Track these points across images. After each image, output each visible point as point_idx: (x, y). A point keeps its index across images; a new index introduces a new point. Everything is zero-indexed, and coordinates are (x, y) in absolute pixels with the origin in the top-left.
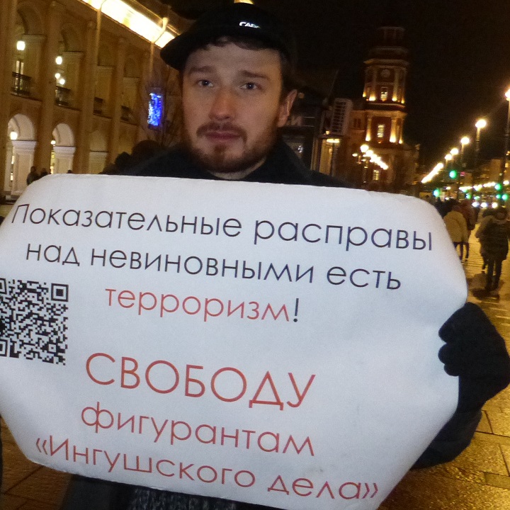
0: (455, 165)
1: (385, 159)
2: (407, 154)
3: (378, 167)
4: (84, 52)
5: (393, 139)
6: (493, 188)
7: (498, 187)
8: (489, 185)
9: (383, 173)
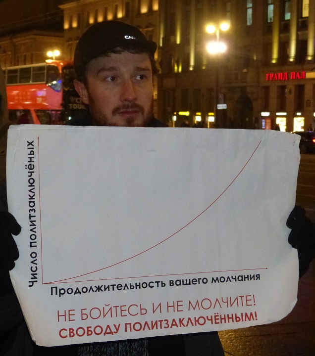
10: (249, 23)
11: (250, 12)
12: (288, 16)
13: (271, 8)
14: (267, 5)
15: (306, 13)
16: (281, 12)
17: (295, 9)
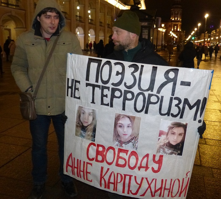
0: (194, 36)
1: (177, 35)
2: (182, 33)
3: (175, 37)
4: (96, 9)
9: (176, 39)
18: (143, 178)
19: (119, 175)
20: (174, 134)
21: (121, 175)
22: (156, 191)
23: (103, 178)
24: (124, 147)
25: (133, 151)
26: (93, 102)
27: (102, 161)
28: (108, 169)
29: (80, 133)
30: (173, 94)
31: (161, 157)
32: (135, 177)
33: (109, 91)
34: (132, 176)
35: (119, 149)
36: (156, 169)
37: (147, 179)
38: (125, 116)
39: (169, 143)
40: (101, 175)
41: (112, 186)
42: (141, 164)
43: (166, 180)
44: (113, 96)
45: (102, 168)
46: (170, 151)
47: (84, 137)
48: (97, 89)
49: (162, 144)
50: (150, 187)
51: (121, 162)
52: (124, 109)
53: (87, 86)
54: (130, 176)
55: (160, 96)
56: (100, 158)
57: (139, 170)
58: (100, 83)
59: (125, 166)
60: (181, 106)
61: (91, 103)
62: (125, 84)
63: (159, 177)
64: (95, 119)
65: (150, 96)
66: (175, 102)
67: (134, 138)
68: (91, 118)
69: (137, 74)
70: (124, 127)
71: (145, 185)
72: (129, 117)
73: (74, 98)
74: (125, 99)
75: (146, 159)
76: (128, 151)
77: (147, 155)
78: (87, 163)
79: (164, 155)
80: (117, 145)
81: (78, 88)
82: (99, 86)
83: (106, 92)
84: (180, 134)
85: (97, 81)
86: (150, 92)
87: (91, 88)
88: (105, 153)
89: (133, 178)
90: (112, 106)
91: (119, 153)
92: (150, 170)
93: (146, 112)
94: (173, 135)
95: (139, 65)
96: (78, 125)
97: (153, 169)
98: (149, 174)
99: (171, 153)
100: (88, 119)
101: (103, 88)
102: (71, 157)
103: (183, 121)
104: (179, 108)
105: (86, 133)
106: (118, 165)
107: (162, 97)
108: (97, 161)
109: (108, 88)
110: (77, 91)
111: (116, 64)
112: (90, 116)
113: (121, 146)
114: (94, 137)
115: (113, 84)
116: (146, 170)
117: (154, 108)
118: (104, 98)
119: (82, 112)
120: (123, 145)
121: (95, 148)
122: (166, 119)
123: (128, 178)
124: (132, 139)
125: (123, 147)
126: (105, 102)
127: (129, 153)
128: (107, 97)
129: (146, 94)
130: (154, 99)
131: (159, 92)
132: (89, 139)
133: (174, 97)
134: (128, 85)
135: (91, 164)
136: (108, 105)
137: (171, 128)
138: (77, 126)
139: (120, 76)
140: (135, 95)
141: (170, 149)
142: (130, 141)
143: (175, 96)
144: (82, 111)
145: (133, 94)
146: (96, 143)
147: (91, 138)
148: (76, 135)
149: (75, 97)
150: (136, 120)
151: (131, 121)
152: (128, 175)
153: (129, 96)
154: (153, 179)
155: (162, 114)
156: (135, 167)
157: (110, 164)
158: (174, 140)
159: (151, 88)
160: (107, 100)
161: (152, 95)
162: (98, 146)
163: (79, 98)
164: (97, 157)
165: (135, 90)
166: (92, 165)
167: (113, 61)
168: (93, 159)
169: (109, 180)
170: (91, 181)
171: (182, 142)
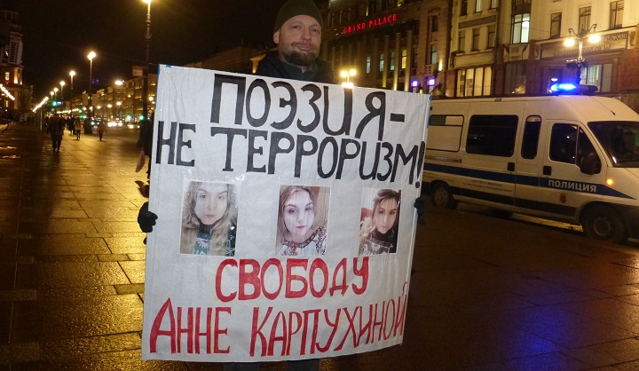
0: (57, 98)
1: (12, 94)
2: (26, 91)
3: (8, 99)
5: (16, 81)
6: (77, 112)
7: (80, 111)
8: (75, 110)
9: (11, 102)
10: (368, 72)
11: (369, 64)
12: (392, 68)
13: (382, 62)
14: (380, 60)
15: (404, 66)
16: (388, 65)
17: (397, 63)
18: (339, 311)
19: (294, 316)
20: (382, 212)
21: (298, 315)
22: (362, 332)
23: (258, 335)
24: (301, 254)
25: (318, 259)
26: (228, 168)
27: (256, 295)
28: (270, 309)
29: (194, 244)
30: (380, 138)
31: (366, 260)
32: (326, 311)
33: (266, 139)
34: (320, 310)
35: (289, 260)
36: (359, 286)
37: (345, 309)
38: (299, 189)
39: (376, 230)
40: (254, 327)
41: (278, 345)
42: (334, 282)
43: (376, 305)
44: (275, 150)
45: (256, 311)
46: (379, 247)
47: (206, 251)
48: (237, 138)
49: (365, 235)
50: (352, 326)
51: (297, 286)
52: (297, 175)
53: (213, 135)
54: (317, 312)
55: (360, 141)
56: (249, 289)
57: (332, 295)
58: (246, 125)
59: (306, 292)
60: (392, 158)
61: (224, 170)
62: (299, 122)
63: (366, 300)
64: (234, 204)
65: (345, 142)
66: (384, 151)
67: (318, 231)
68: (222, 206)
69: (320, 103)
70: (298, 211)
71: (344, 324)
72: (307, 190)
73: (177, 164)
74: (301, 153)
75: (341, 269)
76: (307, 260)
77: (344, 262)
78: (218, 309)
79: (371, 255)
80: (285, 253)
81: (189, 141)
82: (243, 132)
83: (259, 142)
84: (391, 213)
85: (238, 121)
86: (344, 136)
87: (225, 137)
88: (259, 276)
89: (321, 315)
90: (272, 171)
91: (289, 270)
92: (350, 290)
93: (338, 177)
94: (381, 216)
95: (321, 85)
96: (189, 226)
97: (354, 286)
98: (348, 299)
99: (381, 251)
100: (215, 208)
101: (252, 136)
102: (168, 309)
103: (395, 188)
104: (390, 162)
105: (211, 241)
106: (290, 295)
107: (365, 143)
108: (243, 297)
109: (264, 134)
110: (184, 148)
111: (276, 85)
112: (219, 201)
113: (294, 253)
114: (233, 245)
115: (274, 125)
116: (343, 293)
117: (351, 166)
118: (256, 156)
119: (199, 195)
120: (298, 250)
121: (236, 269)
122: (370, 186)
123: (311, 316)
124: (314, 235)
125: (297, 254)
126: (256, 165)
127: (310, 264)
128: (261, 153)
129: (339, 139)
130: (351, 149)
131: (358, 135)
132: (219, 253)
133: (382, 142)
134: (304, 124)
135: (228, 310)
136: (263, 170)
137: (378, 202)
138: (186, 230)
139: (288, 107)
140: (319, 143)
141: (378, 243)
142: (310, 240)
143: (384, 140)
144: (200, 192)
145: (314, 141)
146: (237, 258)
147: (224, 250)
148: (184, 250)
149: (180, 163)
150: (320, 194)
151: (311, 197)
152: (311, 311)
153: (308, 146)
154: (357, 308)
155: (364, 177)
156: (324, 290)
157: (272, 297)
158: (383, 223)
159: (346, 128)
160: (261, 160)
161: (349, 141)
162: (243, 262)
163: (192, 163)
164: (241, 288)
165: (319, 134)
166: (230, 312)
167: (269, 80)
168: (232, 297)
169: (273, 332)
170: (228, 351)
171: (396, 226)
